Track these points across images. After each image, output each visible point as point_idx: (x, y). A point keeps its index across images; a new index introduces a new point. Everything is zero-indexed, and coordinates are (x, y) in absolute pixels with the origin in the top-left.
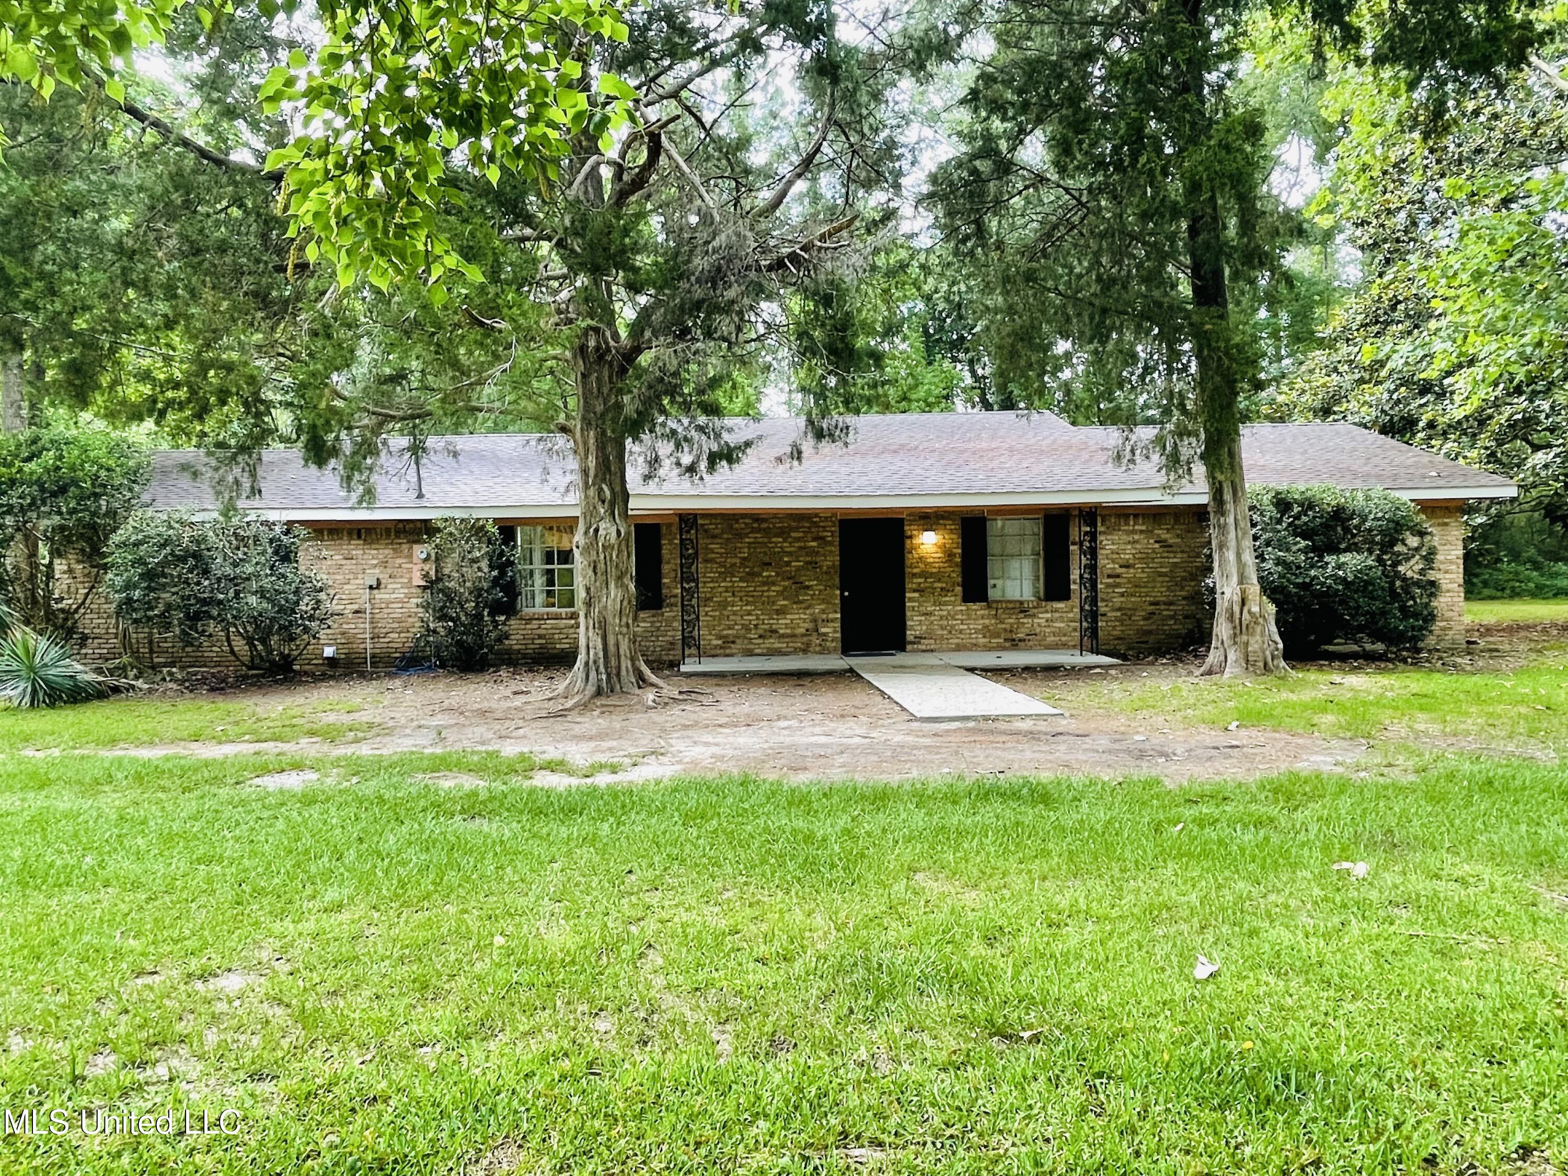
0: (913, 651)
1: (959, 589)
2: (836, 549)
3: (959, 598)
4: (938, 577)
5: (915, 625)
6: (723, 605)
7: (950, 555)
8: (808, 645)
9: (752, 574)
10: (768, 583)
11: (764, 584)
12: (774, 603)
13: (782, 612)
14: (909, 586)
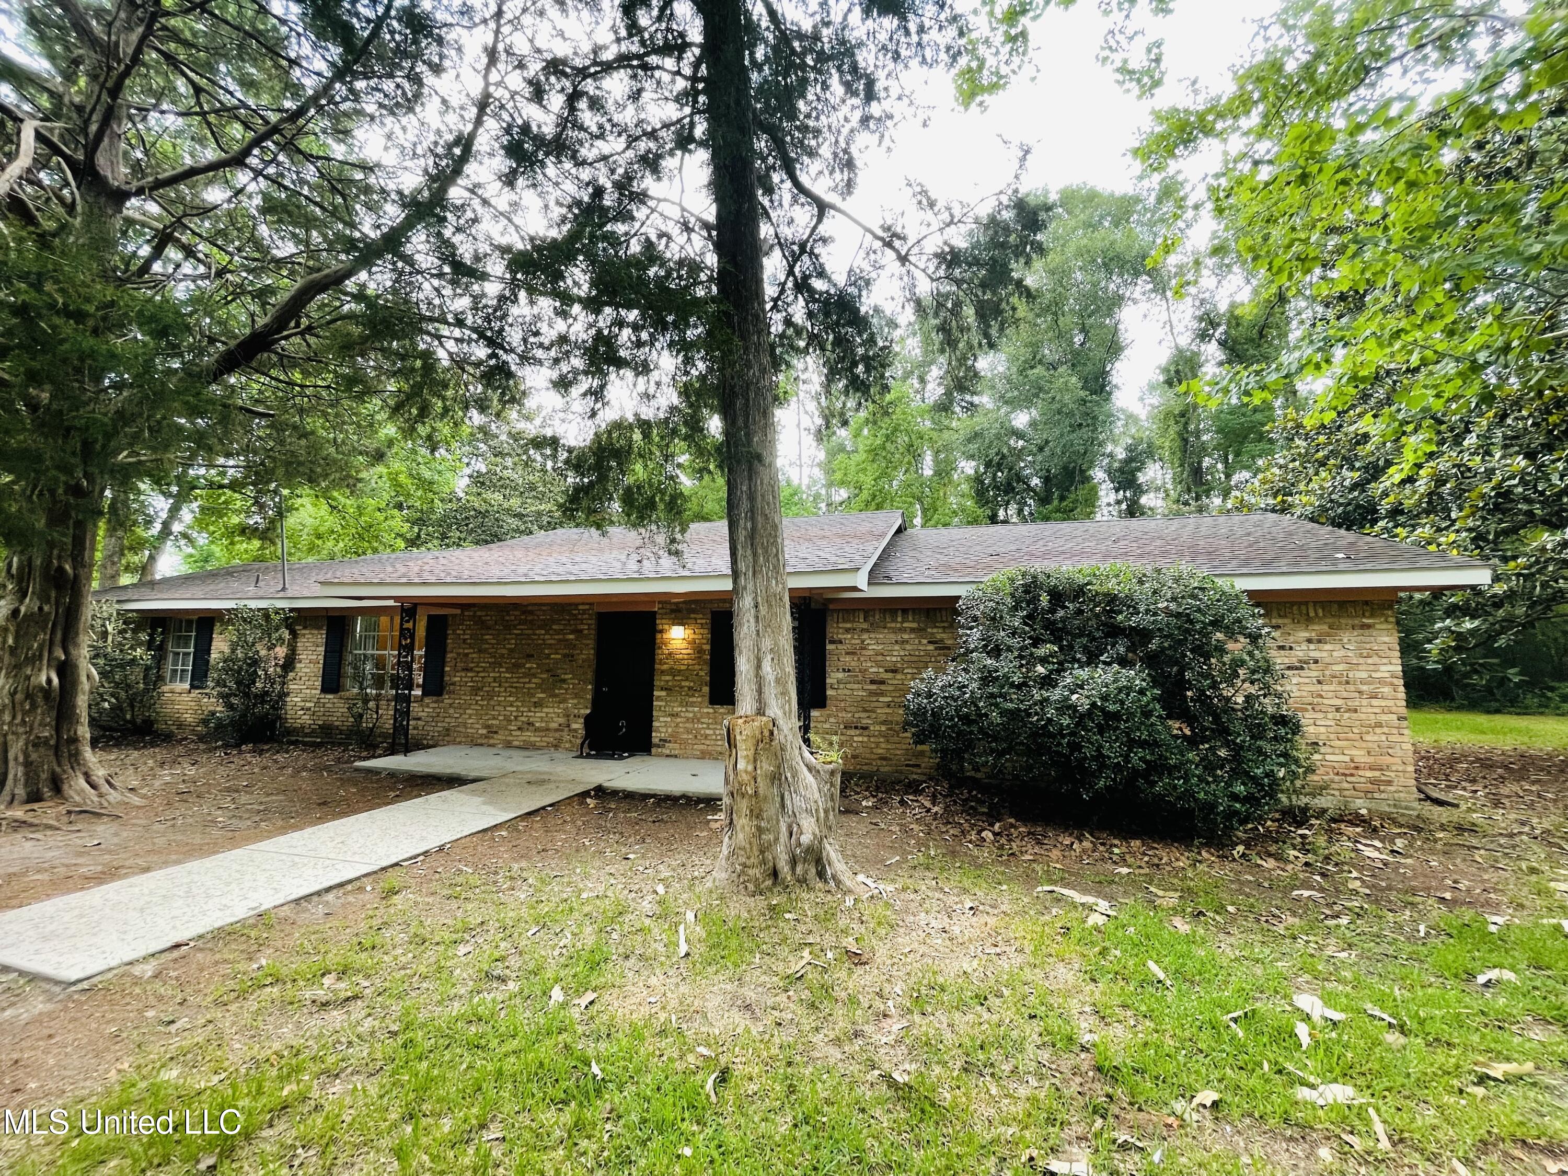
0: (659, 755)
1: (706, 689)
2: (591, 642)
3: (707, 699)
4: (686, 674)
5: (662, 726)
6: (490, 696)
7: (699, 651)
8: (560, 740)
9: (517, 666)
10: (530, 675)
11: (525, 675)
12: (533, 695)
13: (538, 704)
14: (656, 683)
